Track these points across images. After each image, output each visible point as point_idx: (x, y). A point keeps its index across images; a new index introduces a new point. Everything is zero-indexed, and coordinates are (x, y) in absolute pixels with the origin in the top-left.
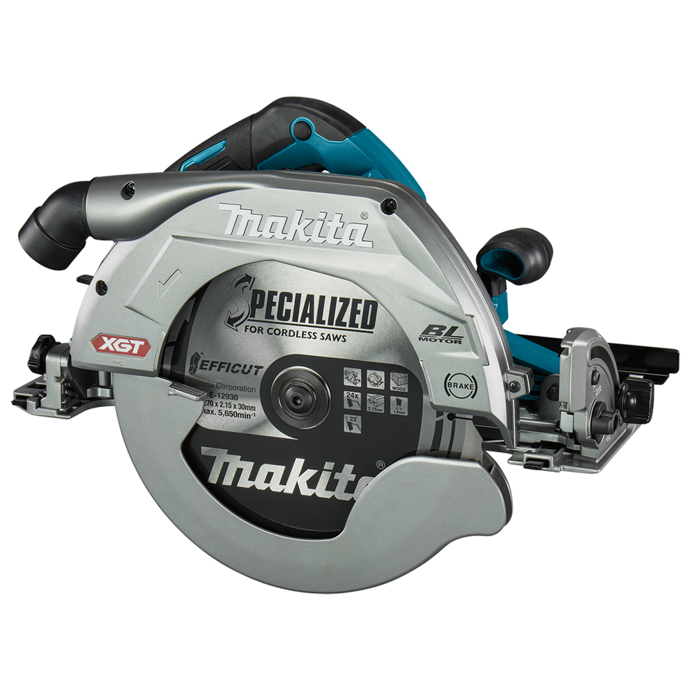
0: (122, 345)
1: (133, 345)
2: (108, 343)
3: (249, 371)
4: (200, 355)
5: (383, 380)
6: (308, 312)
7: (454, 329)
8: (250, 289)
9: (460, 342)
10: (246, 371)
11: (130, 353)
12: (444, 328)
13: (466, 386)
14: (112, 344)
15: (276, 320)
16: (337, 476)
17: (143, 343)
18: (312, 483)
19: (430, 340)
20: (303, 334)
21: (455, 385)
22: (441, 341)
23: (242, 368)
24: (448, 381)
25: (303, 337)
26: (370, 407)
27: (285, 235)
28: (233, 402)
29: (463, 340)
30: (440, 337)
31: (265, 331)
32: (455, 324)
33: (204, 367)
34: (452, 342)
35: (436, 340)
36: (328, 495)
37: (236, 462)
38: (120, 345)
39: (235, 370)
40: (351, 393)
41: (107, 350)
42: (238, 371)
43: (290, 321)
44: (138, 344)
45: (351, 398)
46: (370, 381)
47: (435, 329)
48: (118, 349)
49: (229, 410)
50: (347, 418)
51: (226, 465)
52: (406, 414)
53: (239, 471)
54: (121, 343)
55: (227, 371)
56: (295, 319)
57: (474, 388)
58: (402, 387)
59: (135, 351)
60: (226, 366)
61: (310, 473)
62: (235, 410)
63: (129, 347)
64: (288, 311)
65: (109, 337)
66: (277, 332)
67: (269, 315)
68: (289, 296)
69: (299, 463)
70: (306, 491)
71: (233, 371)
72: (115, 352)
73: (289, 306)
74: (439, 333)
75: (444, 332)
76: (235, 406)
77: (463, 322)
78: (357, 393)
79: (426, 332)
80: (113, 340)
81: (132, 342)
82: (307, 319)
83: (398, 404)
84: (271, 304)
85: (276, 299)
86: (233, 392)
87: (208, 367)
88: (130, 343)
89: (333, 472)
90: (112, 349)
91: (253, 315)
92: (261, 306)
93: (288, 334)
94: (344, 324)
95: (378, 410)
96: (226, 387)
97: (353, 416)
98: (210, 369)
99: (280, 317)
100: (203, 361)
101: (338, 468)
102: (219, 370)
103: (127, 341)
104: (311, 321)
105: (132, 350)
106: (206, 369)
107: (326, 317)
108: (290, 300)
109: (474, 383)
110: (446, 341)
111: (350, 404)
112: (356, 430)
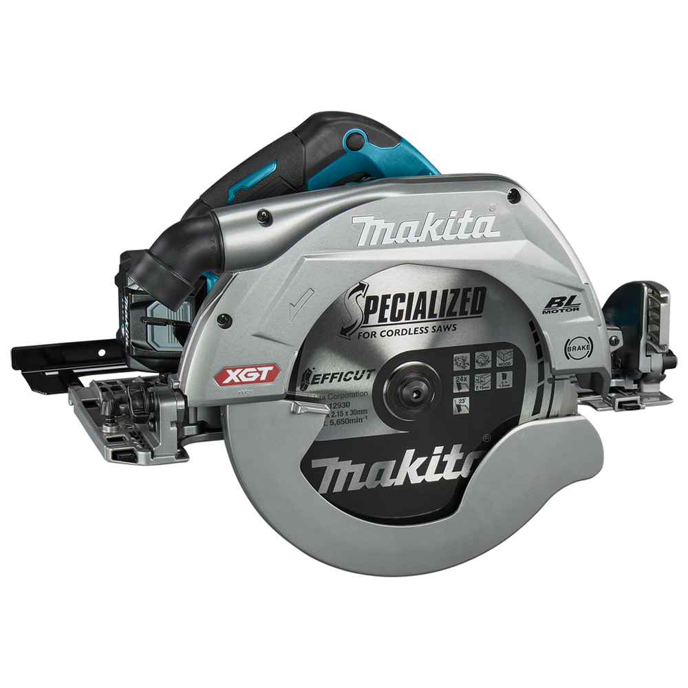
0: (249, 375)
1: (261, 373)
2: (232, 376)
3: (361, 377)
4: (312, 370)
5: (490, 359)
6: (420, 309)
7: (573, 298)
8: (364, 297)
9: (578, 309)
10: (358, 377)
11: (258, 380)
12: (565, 298)
13: (583, 347)
14: (237, 376)
15: (389, 322)
16: (446, 458)
17: (271, 368)
18: (422, 471)
19: (552, 312)
20: (415, 331)
21: (574, 348)
22: (562, 311)
23: (354, 375)
24: (568, 346)
25: (415, 333)
26: (478, 387)
27: (418, 238)
28: (346, 409)
29: (580, 307)
30: (561, 308)
31: (378, 335)
32: (573, 293)
33: (316, 381)
34: (571, 310)
35: (557, 311)
36: (437, 478)
37: (346, 467)
38: (246, 376)
39: (347, 378)
40: (460, 377)
41: (232, 383)
42: (350, 378)
43: (403, 320)
44: (265, 370)
45: (460, 382)
46: (478, 362)
47: (557, 301)
48: (244, 379)
49: (340, 418)
50: (456, 401)
51: (337, 472)
52: (511, 386)
53: (350, 475)
54: (248, 373)
55: (339, 381)
56: (408, 317)
57: (590, 348)
58: (508, 362)
59: (263, 378)
60: (338, 376)
61: (421, 461)
62: (347, 417)
63: (256, 375)
64: (401, 312)
65: (234, 370)
66: (390, 333)
67: (382, 319)
68: (402, 296)
69: (410, 453)
70: (416, 479)
71: (345, 380)
72: (241, 383)
73: (402, 306)
74: (560, 304)
75: (565, 302)
76: (347, 413)
77: (581, 290)
78: (465, 376)
79: (549, 305)
80: (238, 371)
81: (260, 369)
82: (420, 315)
83: (503, 379)
84: (384, 307)
85: (389, 302)
86: (345, 400)
87: (320, 381)
88: (258, 371)
89: (442, 455)
90: (237, 380)
91: (366, 321)
92: (374, 311)
93: (400, 333)
94: (455, 314)
95: (486, 388)
96: (338, 397)
97: (462, 398)
98: (322, 382)
99: (393, 318)
100: (315, 376)
101: (447, 451)
102: (331, 381)
103: (254, 369)
104: (423, 317)
105: (260, 377)
106: (318, 383)
107: (437, 310)
108: (403, 300)
109: (590, 344)
110: (567, 310)
111: (459, 388)
112: (465, 411)
